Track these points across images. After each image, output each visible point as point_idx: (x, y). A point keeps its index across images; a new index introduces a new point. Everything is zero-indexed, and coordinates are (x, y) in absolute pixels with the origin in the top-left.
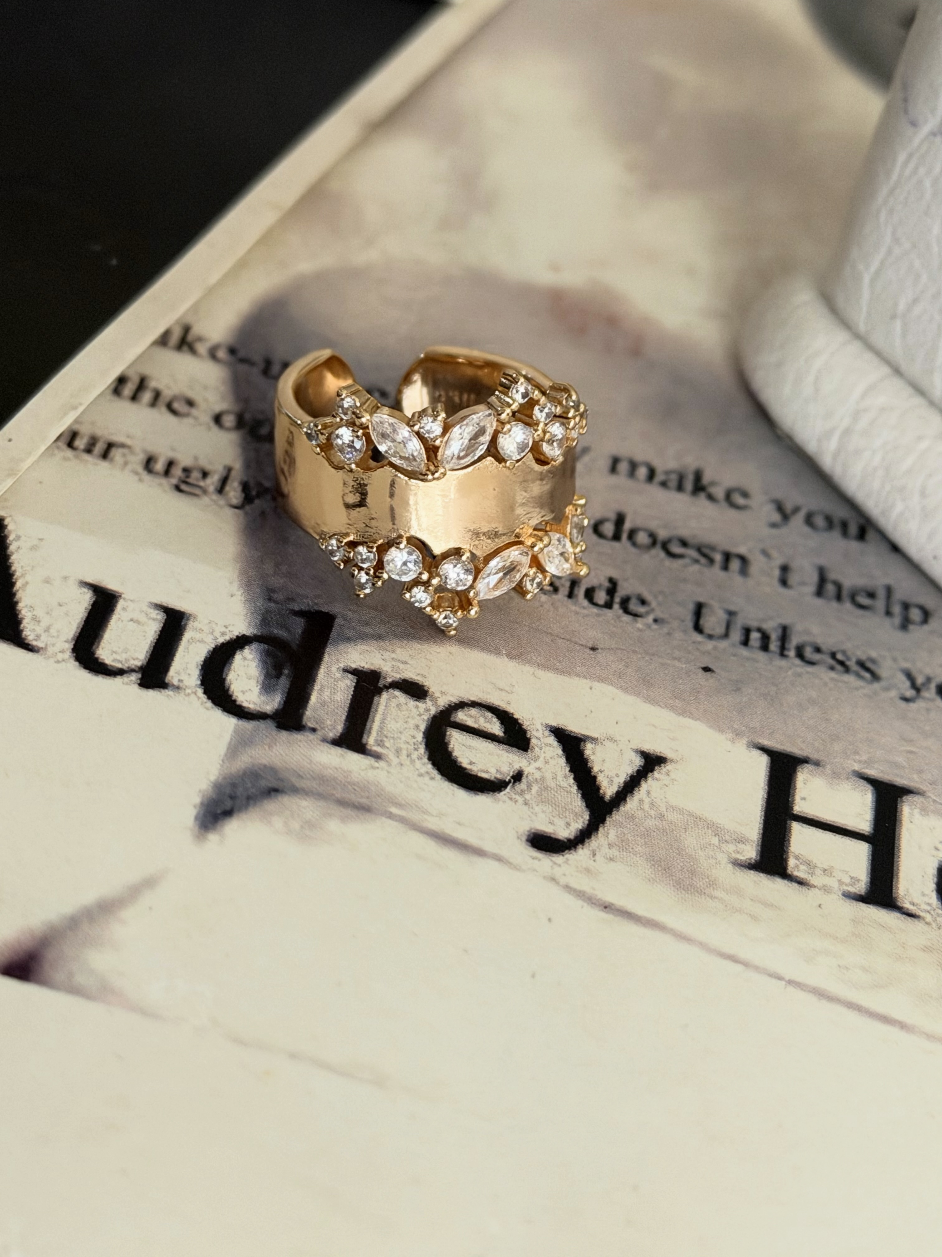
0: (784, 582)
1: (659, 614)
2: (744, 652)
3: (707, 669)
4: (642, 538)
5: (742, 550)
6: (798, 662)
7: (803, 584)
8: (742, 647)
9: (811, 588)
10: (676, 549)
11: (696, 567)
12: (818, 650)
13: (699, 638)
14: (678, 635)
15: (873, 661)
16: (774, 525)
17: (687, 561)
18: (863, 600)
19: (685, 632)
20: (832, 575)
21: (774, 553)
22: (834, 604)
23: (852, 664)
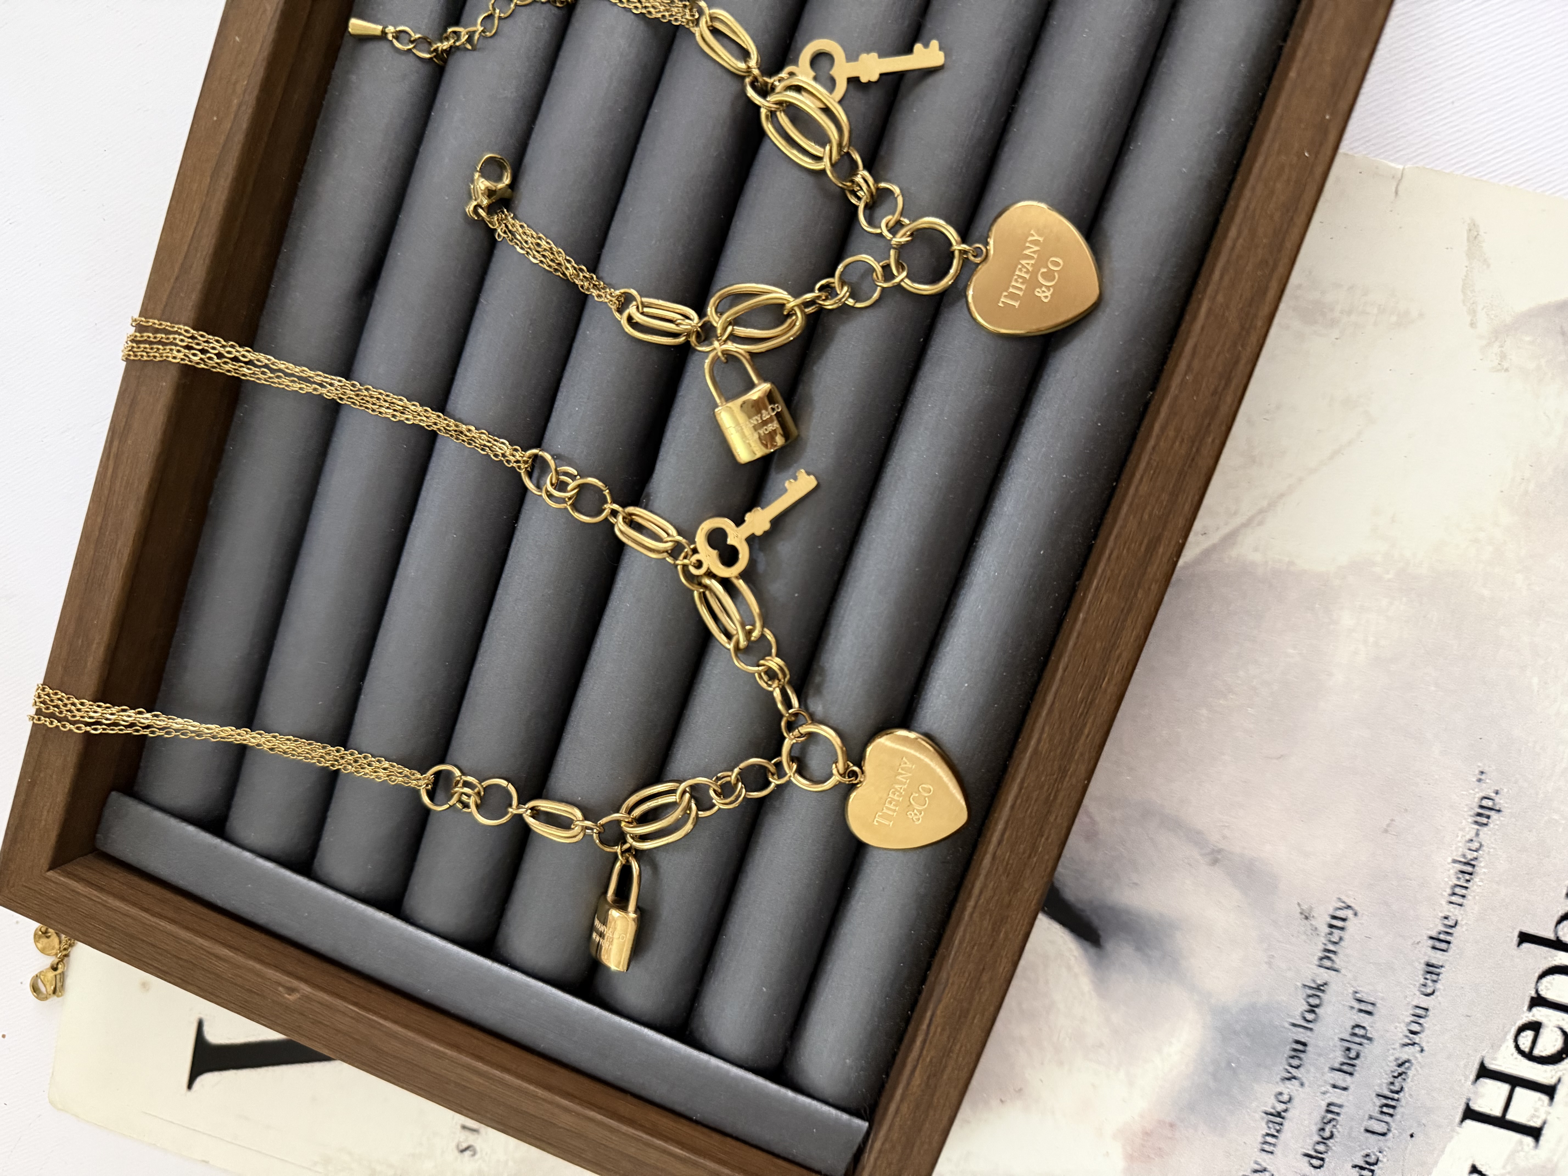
0: (1345, 1089)
1: (1376, 1150)
2: (1398, 1117)
3: (1412, 1136)
4: (1321, 1148)
5: (1324, 1105)
6: (1401, 1094)
7: (1345, 1081)
8: (1394, 1117)
9: (1348, 1077)
10: (1327, 1134)
11: (1338, 1126)
12: (1392, 1083)
13: (1390, 1135)
14: (1389, 1144)
15: (1397, 1059)
16: (1302, 1084)
17: (1334, 1130)
18: (1353, 1054)
19: (1386, 1140)
20: (1337, 1066)
21: (1323, 1089)
22: (1357, 1068)
23: (1400, 1070)
